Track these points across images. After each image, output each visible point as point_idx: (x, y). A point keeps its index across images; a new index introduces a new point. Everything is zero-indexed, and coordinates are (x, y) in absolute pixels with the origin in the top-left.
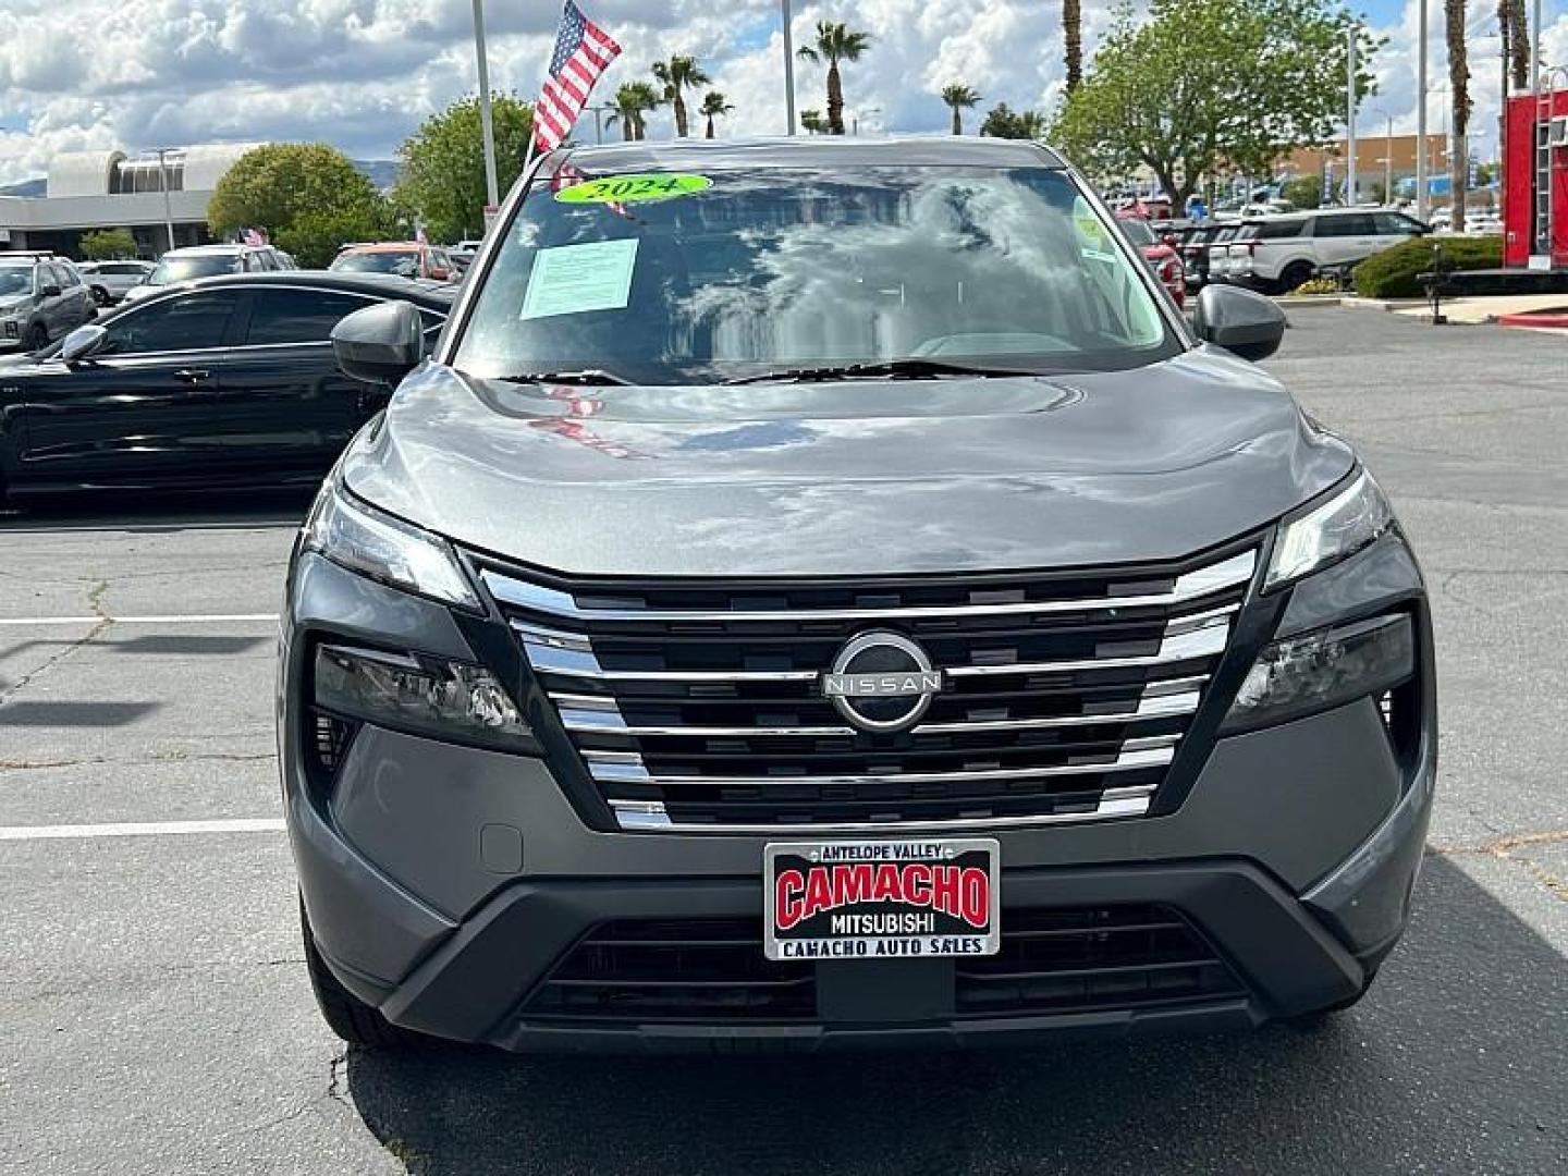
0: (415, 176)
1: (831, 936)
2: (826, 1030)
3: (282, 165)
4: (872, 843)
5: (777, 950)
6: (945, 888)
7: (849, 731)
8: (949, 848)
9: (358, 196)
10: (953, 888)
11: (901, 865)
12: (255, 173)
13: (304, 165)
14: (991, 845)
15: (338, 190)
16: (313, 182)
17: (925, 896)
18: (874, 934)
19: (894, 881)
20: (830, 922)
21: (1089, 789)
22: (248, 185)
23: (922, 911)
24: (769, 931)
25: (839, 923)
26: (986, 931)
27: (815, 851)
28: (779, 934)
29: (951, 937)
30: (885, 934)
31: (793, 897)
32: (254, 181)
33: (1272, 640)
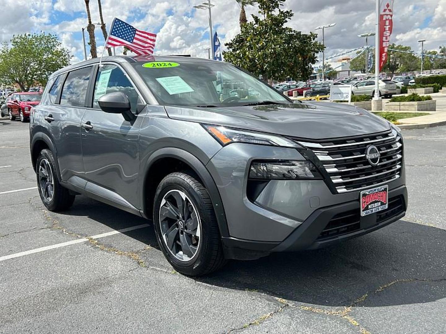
1: (369, 209)
5: (363, 214)
7: (371, 166)
8: (383, 188)
10: (382, 196)
11: (377, 193)
14: (387, 186)
17: (379, 199)
19: (376, 196)
23: (379, 202)
24: (361, 210)
25: (370, 206)
26: (386, 204)
27: (368, 191)
29: (383, 206)
30: (375, 207)
31: (364, 202)
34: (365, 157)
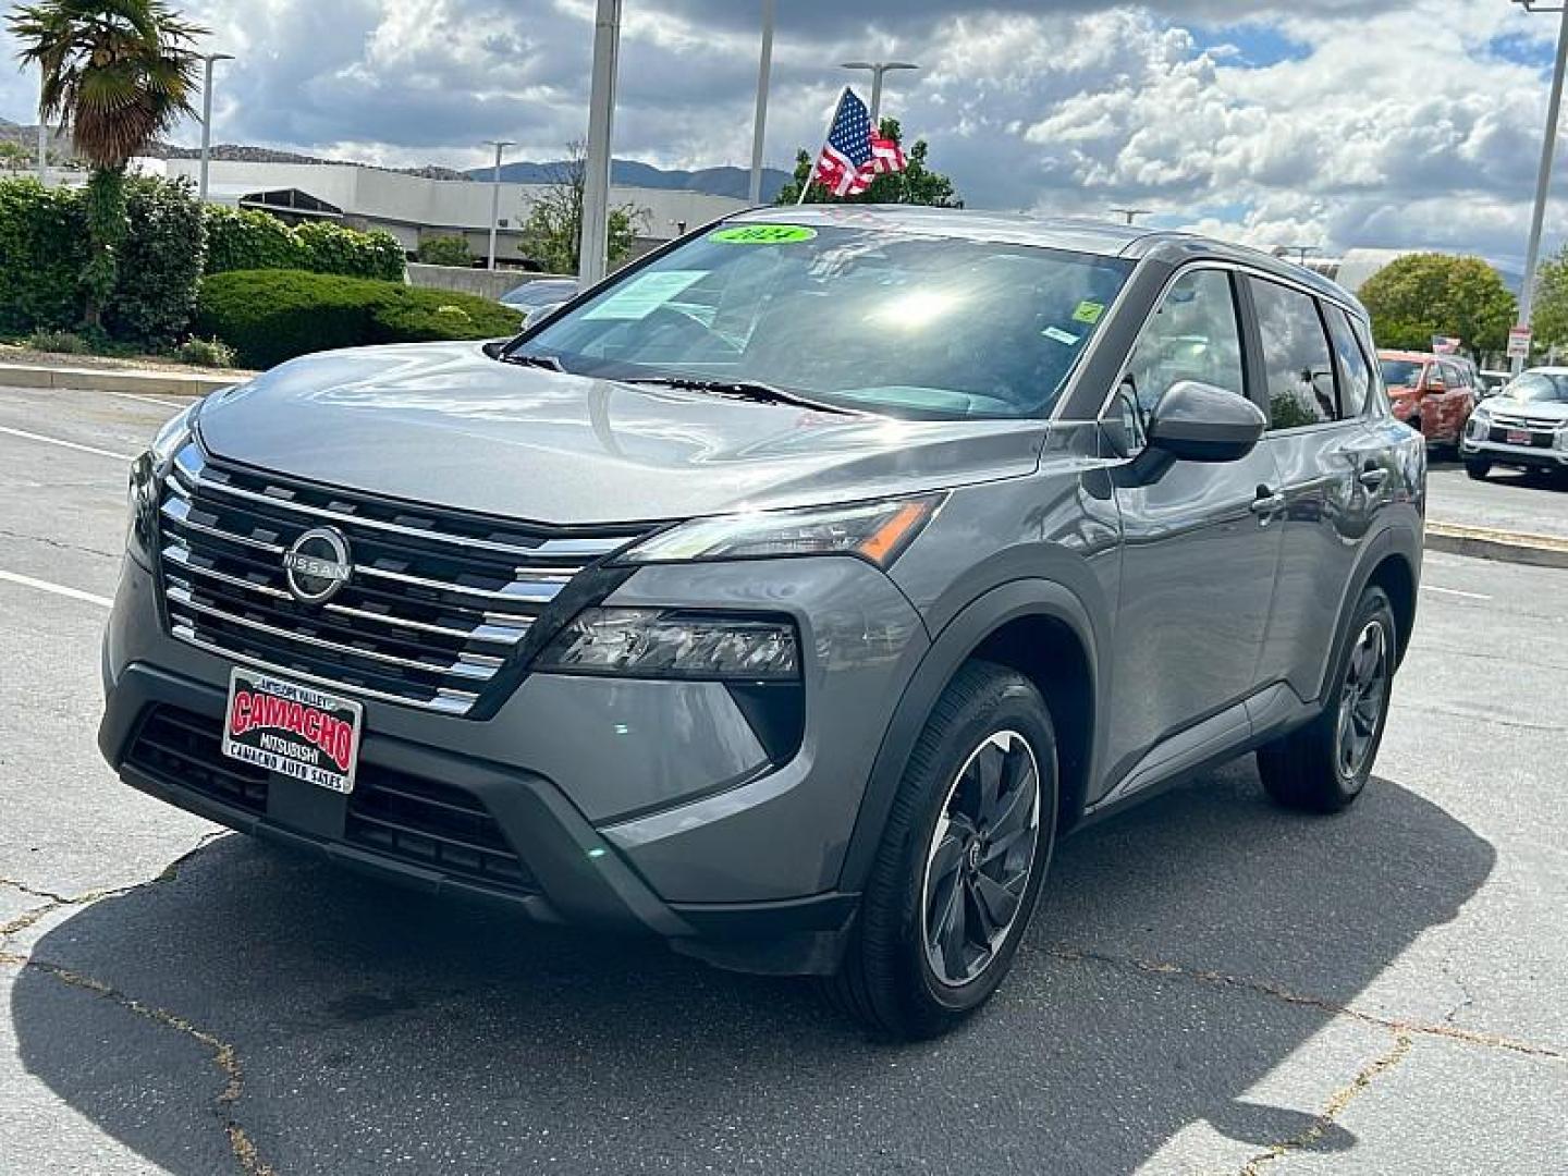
0: (1544, 298)
1: (259, 747)
2: (261, 821)
3: (1429, 274)
4: (288, 684)
5: (230, 748)
6: (328, 733)
7: (290, 597)
8: (332, 703)
9: (1498, 313)
10: (332, 734)
11: (305, 707)
12: (1399, 279)
13: (1451, 276)
14: (357, 708)
15: (1479, 305)
16: (1454, 294)
17: (314, 737)
18: (282, 754)
19: (298, 718)
20: (260, 737)
21: (429, 685)
22: (1390, 290)
23: (314, 746)
24: (226, 733)
25: (265, 739)
26: (345, 774)
27: (258, 680)
28: (232, 737)
29: (325, 772)
30: (288, 756)
31: (244, 712)
32: (1397, 287)
33: (598, 605)
34: (281, 556)
